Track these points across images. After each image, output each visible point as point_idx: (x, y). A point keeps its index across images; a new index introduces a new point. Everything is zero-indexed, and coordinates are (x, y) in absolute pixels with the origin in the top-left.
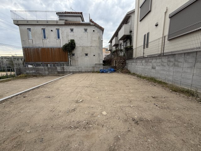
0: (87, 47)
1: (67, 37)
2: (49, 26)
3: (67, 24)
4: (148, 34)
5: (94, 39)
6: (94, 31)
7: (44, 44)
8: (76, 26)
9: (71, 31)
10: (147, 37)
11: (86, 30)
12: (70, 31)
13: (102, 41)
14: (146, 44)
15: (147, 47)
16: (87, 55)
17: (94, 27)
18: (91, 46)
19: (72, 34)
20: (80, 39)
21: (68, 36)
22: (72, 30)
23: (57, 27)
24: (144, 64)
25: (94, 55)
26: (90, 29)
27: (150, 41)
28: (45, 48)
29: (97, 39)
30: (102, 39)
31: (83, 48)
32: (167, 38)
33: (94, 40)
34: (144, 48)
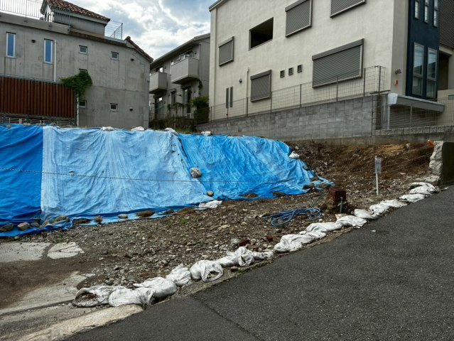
0: (117, 91)
1: (70, 62)
2: (27, 29)
3: (74, 34)
4: (232, 88)
5: (132, 75)
6: (132, 60)
7: (8, 70)
8: (93, 42)
9: (81, 51)
10: (230, 92)
11: (115, 55)
12: (78, 49)
13: (149, 82)
14: (229, 103)
15: (231, 106)
16: (114, 107)
17: (133, 52)
18: (125, 90)
19: (82, 56)
20: (101, 71)
21: (74, 59)
22: (83, 49)
23: (48, 36)
24: (229, 128)
25: (131, 110)
26: (124, 55)
27: (234, 99)
28: (8, 78)
29: (138, 77)
30: (147, 79)
31: (108, 91)
32: (249, 99)
33: (133, 79)
34: (227, 107)
